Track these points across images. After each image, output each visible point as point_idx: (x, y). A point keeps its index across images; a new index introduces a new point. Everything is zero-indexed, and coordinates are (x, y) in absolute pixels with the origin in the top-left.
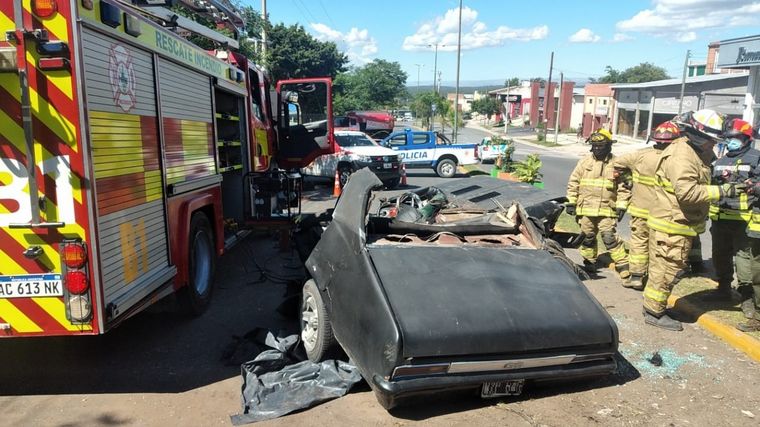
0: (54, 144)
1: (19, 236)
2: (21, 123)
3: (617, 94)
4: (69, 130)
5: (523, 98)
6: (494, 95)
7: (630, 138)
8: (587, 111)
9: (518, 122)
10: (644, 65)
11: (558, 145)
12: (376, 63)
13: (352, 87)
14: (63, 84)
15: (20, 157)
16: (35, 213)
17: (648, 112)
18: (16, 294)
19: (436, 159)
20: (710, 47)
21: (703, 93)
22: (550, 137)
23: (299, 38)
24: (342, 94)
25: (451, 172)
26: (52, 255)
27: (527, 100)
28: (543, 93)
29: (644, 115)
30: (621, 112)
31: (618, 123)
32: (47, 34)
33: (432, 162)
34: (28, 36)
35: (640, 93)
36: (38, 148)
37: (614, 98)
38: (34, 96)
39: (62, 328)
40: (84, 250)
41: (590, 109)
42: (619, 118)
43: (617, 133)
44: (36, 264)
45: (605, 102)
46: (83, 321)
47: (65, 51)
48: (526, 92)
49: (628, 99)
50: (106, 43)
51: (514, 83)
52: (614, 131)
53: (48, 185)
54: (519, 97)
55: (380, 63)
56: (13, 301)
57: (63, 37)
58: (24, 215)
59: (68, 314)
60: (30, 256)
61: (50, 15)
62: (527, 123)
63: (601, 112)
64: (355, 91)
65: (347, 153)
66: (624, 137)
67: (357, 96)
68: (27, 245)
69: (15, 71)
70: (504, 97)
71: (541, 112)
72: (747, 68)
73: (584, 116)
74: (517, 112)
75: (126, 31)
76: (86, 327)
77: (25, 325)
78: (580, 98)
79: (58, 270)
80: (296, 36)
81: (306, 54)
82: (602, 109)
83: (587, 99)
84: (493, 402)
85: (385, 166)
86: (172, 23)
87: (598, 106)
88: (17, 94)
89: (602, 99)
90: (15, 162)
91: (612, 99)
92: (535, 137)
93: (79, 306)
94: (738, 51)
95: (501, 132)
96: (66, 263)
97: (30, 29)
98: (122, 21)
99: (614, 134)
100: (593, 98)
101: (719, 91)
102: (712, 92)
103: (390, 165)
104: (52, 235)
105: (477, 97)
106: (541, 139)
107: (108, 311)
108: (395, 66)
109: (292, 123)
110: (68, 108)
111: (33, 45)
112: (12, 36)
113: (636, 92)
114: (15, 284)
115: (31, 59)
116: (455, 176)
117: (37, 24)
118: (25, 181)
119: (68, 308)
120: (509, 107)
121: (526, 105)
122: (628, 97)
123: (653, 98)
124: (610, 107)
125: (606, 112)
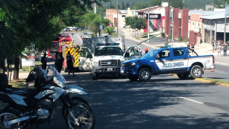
8: (192, 30)
27: (163, 18)
29: (213, 32)
30: (206, 31)
35: (211, 22)
37: (202, 22)
42: (205, 34)
43: (205, 42)
45: (199, 24)
48: (163, 12)
54: (159, 15)
63: (197, 31)
66: (207, 44)
82: (198, 29)
83: (192, 22)
87: (196, 26)
100: (194, 22)
120: (154, 22)
121: (164, 20)
122: (208, 23)
123: (216, 24)
124: (201, 27)
125: (199, 31)
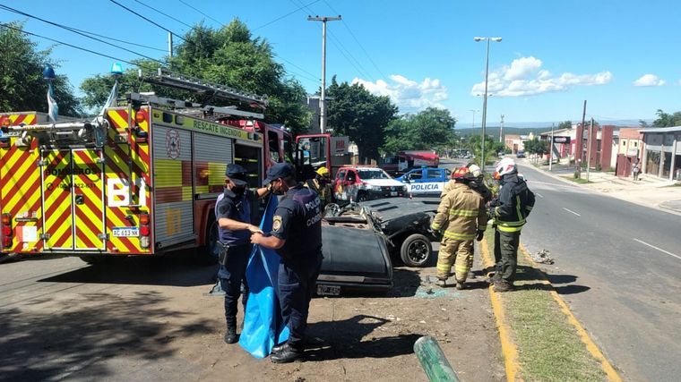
0: (140, 173)
1: (124, 211)
2: (128, 164)
3: (647, 137)
4: (146, 167)
5: (571, 139)
6: (546, 137)
7: (656, 177)
8: (621, 152)
9: (564, 161)
11: (589, 182)
12: (428, 110)
13: (406, 130)
14: (145, 148)
15: (126, 178)
16: (131, 201)
17: (671, 154)
18: (121, 235)
22: (583, 176)
23: (358, 94)
24: (397, 137)
26: (136, 219)
27: (574, 141)
29: (668, 155)
30: (650, 153)
31: (647, 164)
32: (140, 129)
34: (133, 129)
35: (664, 137)
36: (134, 174)
37: (643, 140)
38: (133, 153)
39: (138, 251)
40: (149, 217)
41: (623, 150)
42: (648, 159)
43: (646, 172)
44: (129, 222)
45: (636, 144)
46: (146, 248)
47: (146, 135)
48: (573, 135)
49: (654, 142)
50: (165, 130)
51: (568, 125)
53: (137, 189)
54: (568, 138)
55: (432, 110)
56: (120, 238)
57: (146, 130)
58: (126, 202)
59: (141, 245)
60: (127, 219)
61: (142, 121)
62: (572, 162)
63: (632, 153)
64: (408, 134)
65: (364, 184)
66: (652, 176)
67: (410, 139)
68: (127, 215)
69: (127, 143)
70: (554, 139)
71: (585, 152)
73: (618, 156)
74: (567, 152)
75: (176, 123)
76: (147, 251)
77: (123, 249)
78: (618, 140)
79: (138, 226)
80: (356, 93)
81: (364, 106)
82: (633, 150)
83: (621, 141)
84: (323, 297)
85: (392, 194)
86: (211, 112)
87: (630, 147)
88: (127, 152)
89: (634, 141)
90: (124, 180)
91: (641, 141)
92: (572, 175)
93: (145, 242)
95: (545, 170)
96: (141, 222)
97: (133, 126)
98: (174, 119)
99: (644, 173)
100: (626, 141)
103: (396, 193)
104: (136, 211)
105: (531, 137)
106: (577, 176)
107: (156, 245)
108: (445, 112)
109: (307, 163)
110: (146, 158)
111: (134, 132)
112: (127, 129)
113: (661, 136)
114: (121, 231)
115: (133, 138)
117: (137, 125)
118: (128, 188)
119: (141, 242)
120: (559, 147)
121: (574, 146)
122: (655, 140)
123: (675, 141)
124: (640, 148)
125: (636, 154)
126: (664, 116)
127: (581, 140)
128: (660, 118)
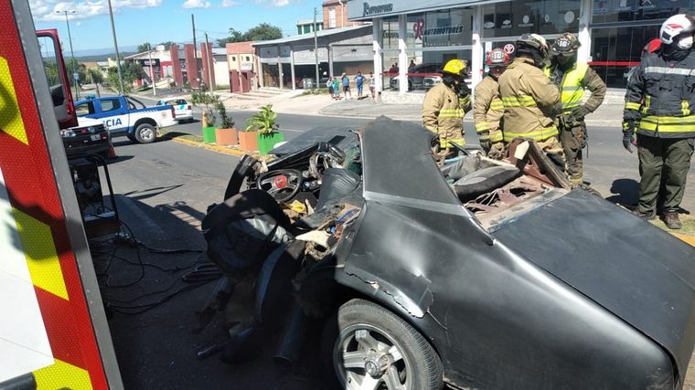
3: (258, 51)
5: (161, 61)
6: (132, 60)
7: (277, 88)
8: (231, 69)
9: (163, 84)
10: (263, 26)
17: (290, 64)
19: (132, 124)
20: (324, 6)
21: (330, 45)
25: (151, 135)
27: (167, 64)
28: (182, 55)
29: (286, 67)
30: (265, 66)
31: (264, 77)
33: (128, 128)
37: (256, 54)
41: (234, 66)
42: (263, 72)
43: (266, 85)
45: (248, 59)
48: (165, 57)
49: (269, 55)
51: (146, 48)
52: (261, 84)
54: (157, 60)
62: (173, 85)
63: (247, 68)
66: (272, 88)
70: (142, 62)
71: (185, 73)
72: (370, 20)
73: (231, 73)
74: (159, 76)
78: (223, 58)
82: (246, 65)
83: (230, 57)
85: (93, 138)
87: (242, 62)
89: (245, 56)
91: (254, 55)
94: (363, 6)
99: (262, 87)
100: (235, 56)
101: (341, 43)
102: (337, 43)
103: (98, 136)
105: (112, 64)
116: (156, 140)
120: (148, 71)
122: (269, 53)
123: (291, 52)
124: (254, 62)
125: (251, 68)
126: (237, 34)
127: (177, 62)
128: (233, 36)
